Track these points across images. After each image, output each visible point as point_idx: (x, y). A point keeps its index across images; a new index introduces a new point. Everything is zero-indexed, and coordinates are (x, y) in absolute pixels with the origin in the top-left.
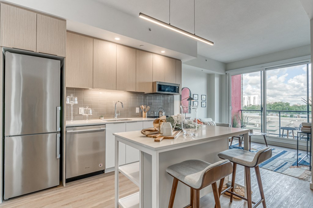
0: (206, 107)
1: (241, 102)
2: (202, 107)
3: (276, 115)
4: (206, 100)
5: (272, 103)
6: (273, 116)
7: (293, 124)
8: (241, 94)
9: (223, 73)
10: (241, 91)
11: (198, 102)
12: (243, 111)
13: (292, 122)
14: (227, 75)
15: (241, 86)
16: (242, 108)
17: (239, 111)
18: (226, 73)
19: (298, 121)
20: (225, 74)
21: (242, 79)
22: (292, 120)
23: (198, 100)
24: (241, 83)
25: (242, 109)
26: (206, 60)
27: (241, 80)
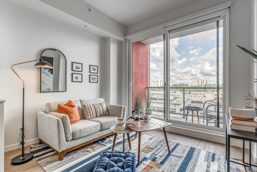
0: (97, 82)
1: (148, 79)
2: (90, 82)
3: (180, 93)
4: (97, 73)
5: (178, 84)
6: (178, 93)
7: (191, 99)
8: (148, 70)
9: (121, 39)
10: (148, 67)
11: (82, 74)
12: (149, 89)
13: (190, 98)
14: (127, 41)
15: (148, 61)
16: (148, 85)
17: (146, 88)
18: (126, 39)
19: (194, 96)
20: (124, 40)
21: (150, 53)
22: (190, 96)
23: (82, 71)
24: (148, 58)
25: (148, 87)
26: (90, 10)
27: (148, 55)
